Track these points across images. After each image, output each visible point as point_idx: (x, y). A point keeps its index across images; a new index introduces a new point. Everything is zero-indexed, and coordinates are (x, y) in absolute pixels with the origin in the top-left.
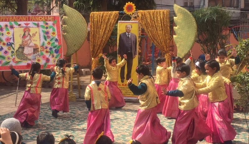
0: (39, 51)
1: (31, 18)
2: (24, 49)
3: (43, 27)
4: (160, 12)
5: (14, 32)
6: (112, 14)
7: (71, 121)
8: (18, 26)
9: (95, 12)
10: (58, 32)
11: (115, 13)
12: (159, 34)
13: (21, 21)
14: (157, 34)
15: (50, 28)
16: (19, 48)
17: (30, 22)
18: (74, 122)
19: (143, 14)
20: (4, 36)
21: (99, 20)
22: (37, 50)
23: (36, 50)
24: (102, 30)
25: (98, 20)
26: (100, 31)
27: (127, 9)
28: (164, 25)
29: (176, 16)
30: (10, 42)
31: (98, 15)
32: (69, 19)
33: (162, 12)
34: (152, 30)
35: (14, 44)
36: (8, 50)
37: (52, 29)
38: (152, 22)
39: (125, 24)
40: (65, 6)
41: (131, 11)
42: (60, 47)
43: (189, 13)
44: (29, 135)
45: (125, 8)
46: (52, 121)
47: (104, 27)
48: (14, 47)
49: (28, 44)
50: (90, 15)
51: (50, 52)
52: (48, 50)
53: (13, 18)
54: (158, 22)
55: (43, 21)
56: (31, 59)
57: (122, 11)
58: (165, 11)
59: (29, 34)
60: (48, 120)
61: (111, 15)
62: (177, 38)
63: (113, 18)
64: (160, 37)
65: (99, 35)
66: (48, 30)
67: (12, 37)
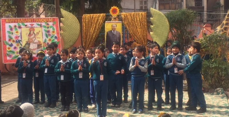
0: (42, 47)
1: (35, 20)
2: (30, 45)
3: (45, 27)
4: (139, 14)
5: (21, 31)
6: (100, 16)
8: (24, 27)
9: (86, 15)
10: (57, 31)
11: (103, 15)
13: (27, 22)
14: (137, 31)
15: (51, 28)
16: (26, 44)
17: (35, 23)
19: (125, 16)
20: (13, 34)
21: (90, 21)
22: (41, 45)
23: (39, 46)
24: (92, 28)
27: (112, 12)
28: (142, 24)
29: (152, 17)
30: (19, 39)
31: (89, 17)
32: (66, 20)
33: (141, 13)
34: (133, 28)
35: (21, 41)
36: (17, 46)
38: (132, 22)
39: (111, 24)
40: (62, 10)
41: (116, 13)
42: (59, 43)
47: (94, 27)
48: (21, 44)
49: (33, 41)
50: (83, 17)
53: (20, 20)
54: (138, 21)
55: (45, 22)
56: (36, 53)
57: (108, 14)
62: (153, 34)
63: (101, 19)
64: (139, 33)
65: (90, 33)
66: (49, 29)
67: (20, 35)
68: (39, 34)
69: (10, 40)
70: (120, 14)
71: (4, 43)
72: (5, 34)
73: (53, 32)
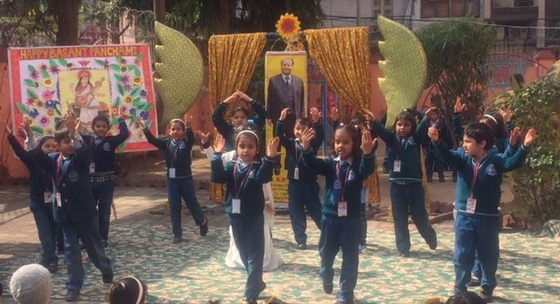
1: (91, 51)
2: (80, 112)
3: (115, 67)
4: (350, 32)
5: (58, 79)
6: (253, 39)
7: (183, 258)
8: (66, 68)
9: (219, 36)
10: (147, 77)
11: (259, 37)
12: (348, 76)
13: (72, 56)
14: (345, 76)
15: (130, 69)
17: (91, 59)
18: (189, 261)
19: (316, 37)
20: (39, 87)
21: (228, 50)
22: (106, 113)
24: (234, 71)
25: (224, 51)
26: (229, 73)
27: (282, 28)
28: (358, 58)
29: (383, 39)
30: (52, 99)
31: (225, 40)
32: (168, 50)
33: (354, 31)
34: (335, 68)
35: (59, 103)
36: (48, 116)
37: (133, 71)
38: (333, 52)
39: (281, 58)
40: (158, 25)
41: (291, 32)
42: (151, 107)
43: (409, 31)
45: (279, 25)
46: (143, 258)
47: (237, 66)
48: (59, 110)
50: (209, 42)
51: (131, 117)
53: (56, 52)
54: (346, 51)
55: (115, 56)
57: (272, 33)
58: (360, 30)
59: (89, 83)
60: (136, 257)
61: (250, 40)
62: (385, 83)
63: (256, 45)
64: (351, 81)
65: (228, 81)
66: (125, 73)
67: (55, 88)
68: (103, 86)
69: (30, 101)
70: (301, 32)
71: (18, 109)
72: (19, 87)
73: (137, 80)
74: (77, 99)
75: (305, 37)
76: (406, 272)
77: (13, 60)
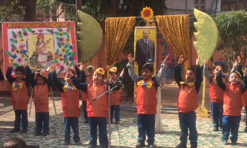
0: (53, 59)
1: (45, 25)
2: (38, 56)
3: (57, 33)
4: (179, 17)
5: (27, 39)
6: (129, 20)
8: (31, 33)
9: (110, 18)
10: (73, 39)
11: (132, 19)
12: (178, 41)
13: (34, 27)
14: (176, 40)
15: (64, 35)
16: (33, 56)
17: (44, 29)
19: (161, 20)
20: (17, 43)
21: (115, 26)
22: (52, 57)
23: (50, 58)
24: (118, 36)
25: (113, 26)
26: (116, 38)
27: (144, 14)
28: (183, 31)
29: (196, 21)
30: (24, 49)
31: (114, 20)
32: (84, 25)
33: (182, 17)
34: (171, 36)
35: (27, 51)
36: (22, 58)
37: (66, 35)
38: (170, 27)
39: (142, 31)
40: (79, 12)
41: (149, 16)
42: (75, 55)
43: (210, 18)
44: (50, 145)
45: (142, 13)
47: (120, 34)
48: (27, 55)
49: (41, 51)
50: (106, 21)
51: (64, 60)
52: (63, 57)
53: (26, 25)
54: (177, 27)
55: (57, 27)
56: (45, 67)
57: (138, 17)
59: (43, 41)
61: (127, 20)
62: (198, 44)
63: (130, 23)
64: (180, 43)
65: (115, 42)
66: (62, 36)
67: (25, 44)
68: (50, 43)
69: (13, 50)
71: (6, 54)
72: (7, 43)
73: (68, 40)
74: (37, 49)
75: (156, 20)
76: (204, 140)
77: (4, 29)
